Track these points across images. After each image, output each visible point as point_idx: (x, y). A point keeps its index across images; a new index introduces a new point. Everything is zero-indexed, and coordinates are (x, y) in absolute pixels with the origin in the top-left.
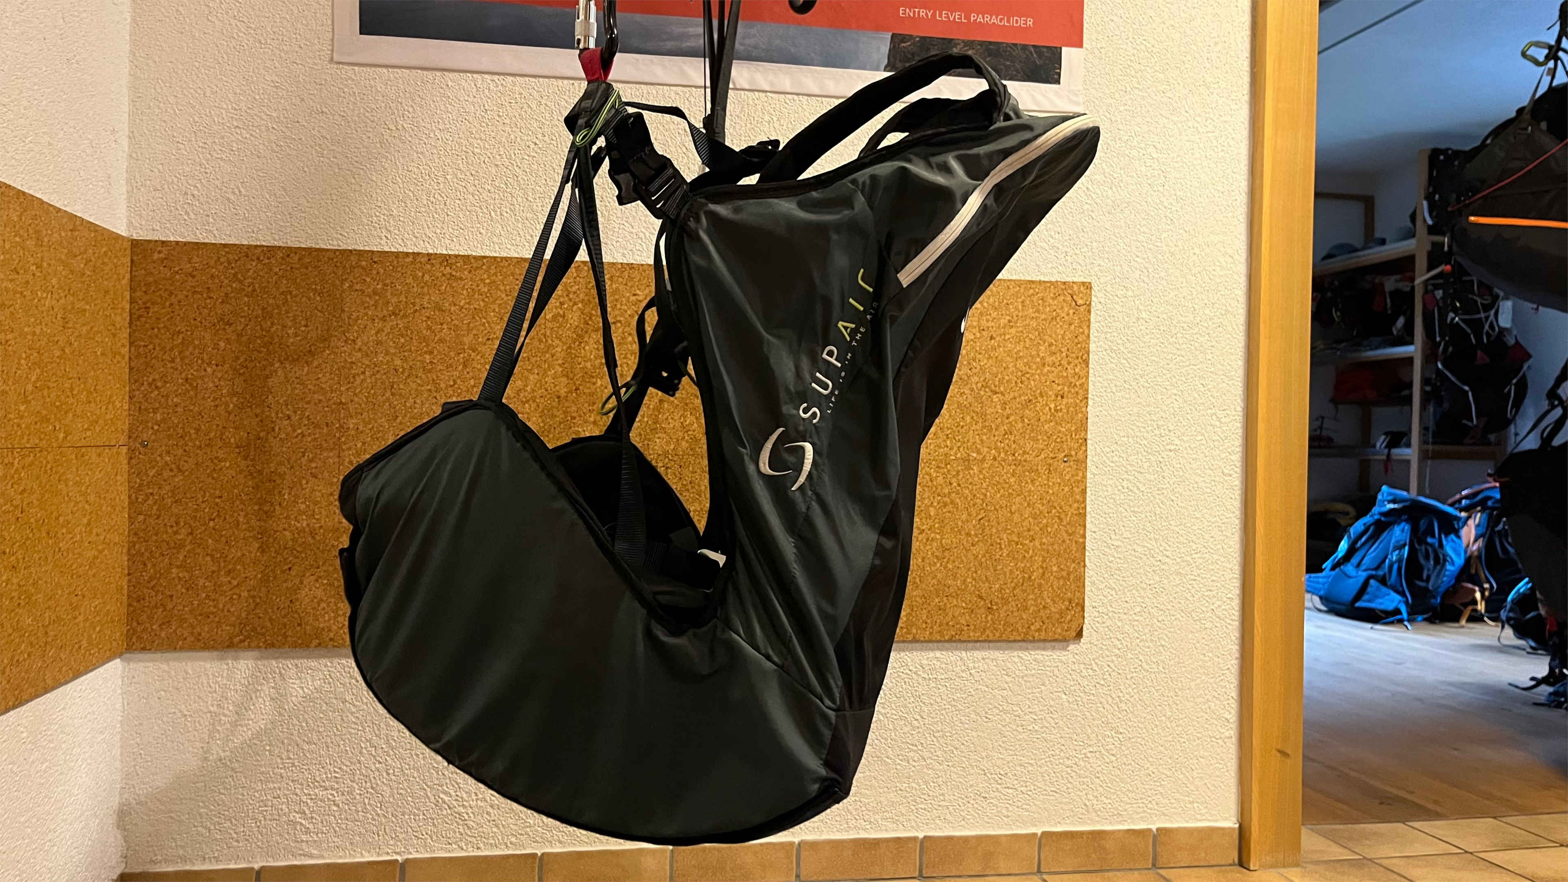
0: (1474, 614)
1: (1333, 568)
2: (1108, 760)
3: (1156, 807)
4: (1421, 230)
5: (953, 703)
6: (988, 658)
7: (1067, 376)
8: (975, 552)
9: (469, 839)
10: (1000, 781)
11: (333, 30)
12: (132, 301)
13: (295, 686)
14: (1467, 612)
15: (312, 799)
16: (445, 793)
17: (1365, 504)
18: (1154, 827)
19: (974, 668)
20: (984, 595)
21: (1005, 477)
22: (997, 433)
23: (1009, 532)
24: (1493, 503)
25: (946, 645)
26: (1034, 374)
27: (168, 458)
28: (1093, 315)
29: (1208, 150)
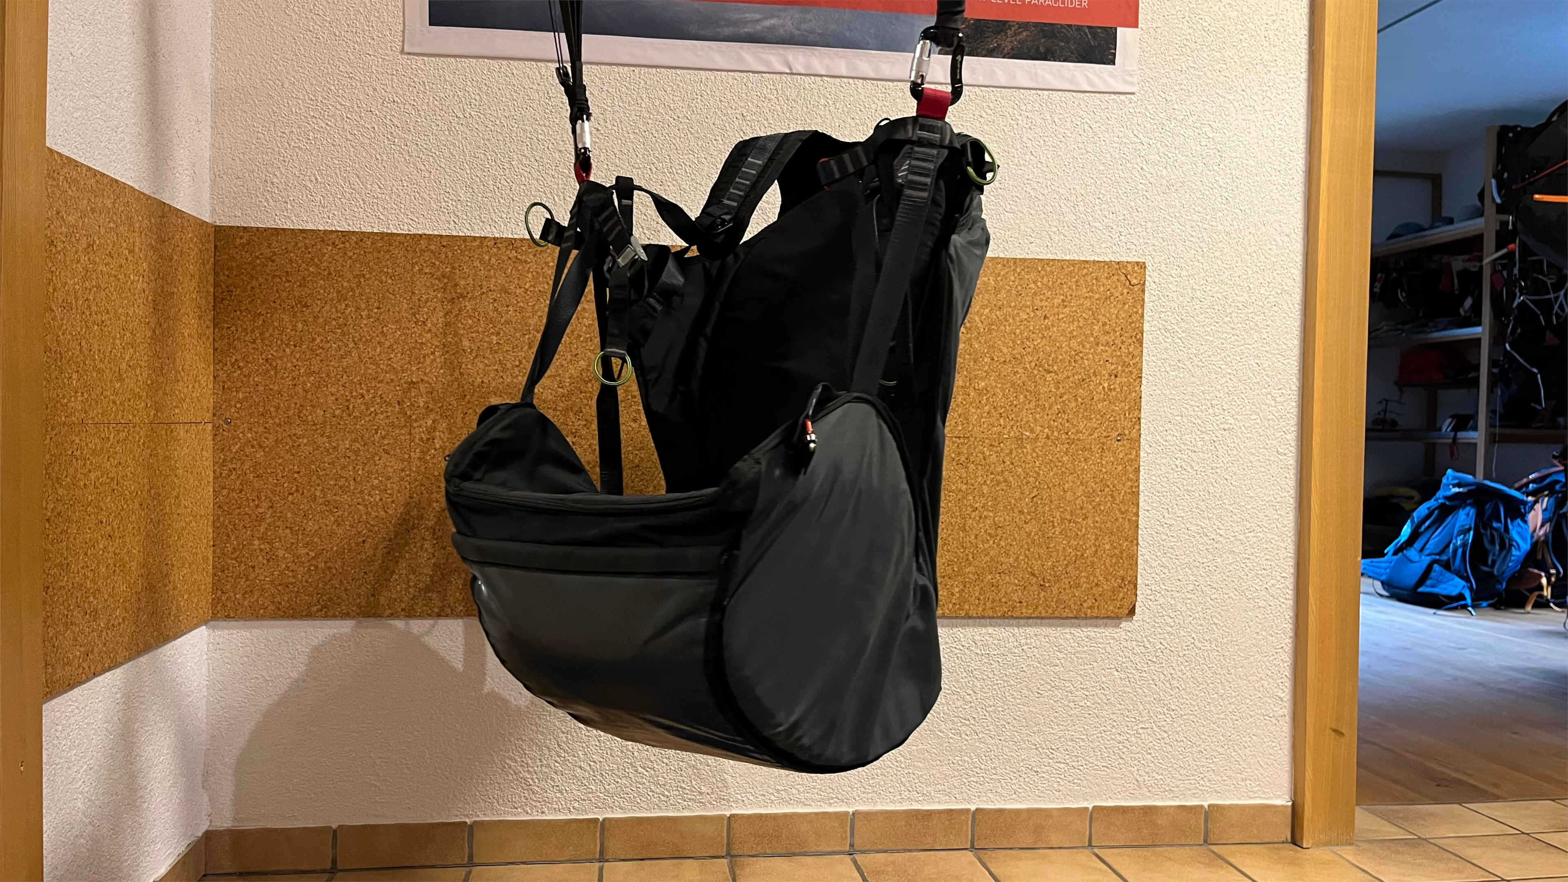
0: (1539, 600)
1: (1395, 553)
2: (1159, 737)
3: (1208, 784)
4: (1490, 209)
5: (1005, 678)
6: (1041, 634)
7: (1121, 356)
8: (1027, 530)
9: (534, 804)
10: (1051, 756)
11: (404, 21)
14: (1533, 598)
15: (384, 762)
17: (1429, 488)
18: (1206, 804)
19: (1027, 644)
20: (1036, 572)
21: (1058, 455)
22: (1051, 412)
23: (1061, 510)
24: (1561, 487)
25: (998, 621)
26: (1088, 354)
27: (250, 435)
28: (1147, 295)
29: (1265, 128)
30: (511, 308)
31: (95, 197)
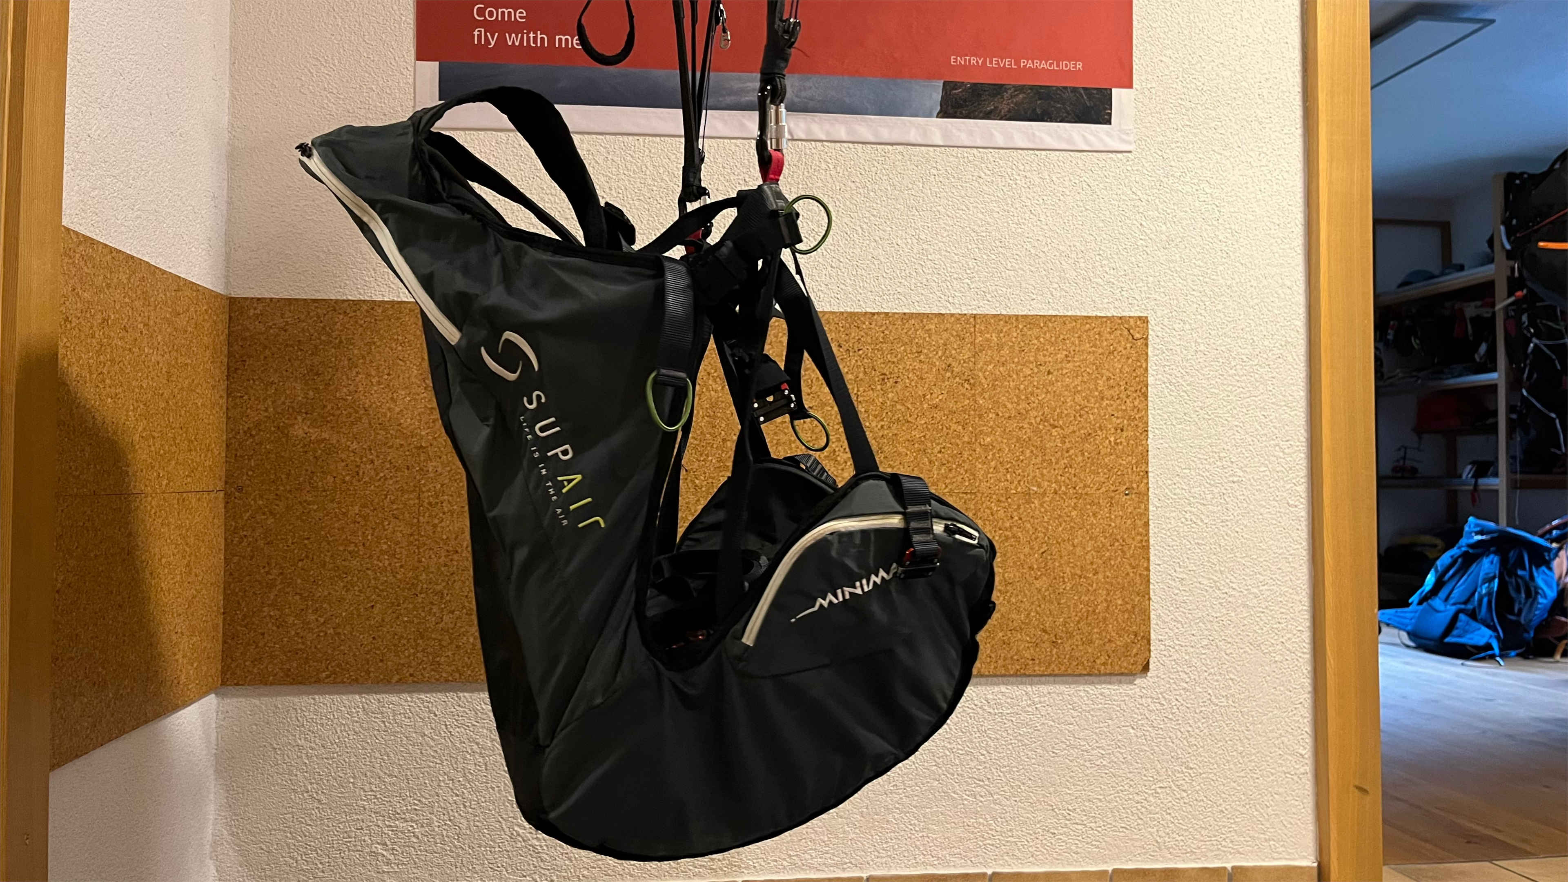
1: (1420, 603)
2: (1178, 796)
3: (1230, 845)
4: (1500, 256)
5: (1020, 738)
6: (1054, 692)
7: (1126, 410)
8: (1038, 586)
9: (543, 871)
10: (1068, 817)
11: (415, 97)
12: (230, 355)
13: (377, 720)
14: (1560, 647)
15: (392, 831)
17: (1452, 536)
18: (1229, 866)
19: (1040, 702)
20: (1048, 629)
21: (1066, 510)
22: (1057, 467)
23: (1071, 565)
25: (1011, 679)
26: (1092, 408)
27: (261, 502)
28: (1150, 349)
29: (1262, 183)
31: (111, 273)
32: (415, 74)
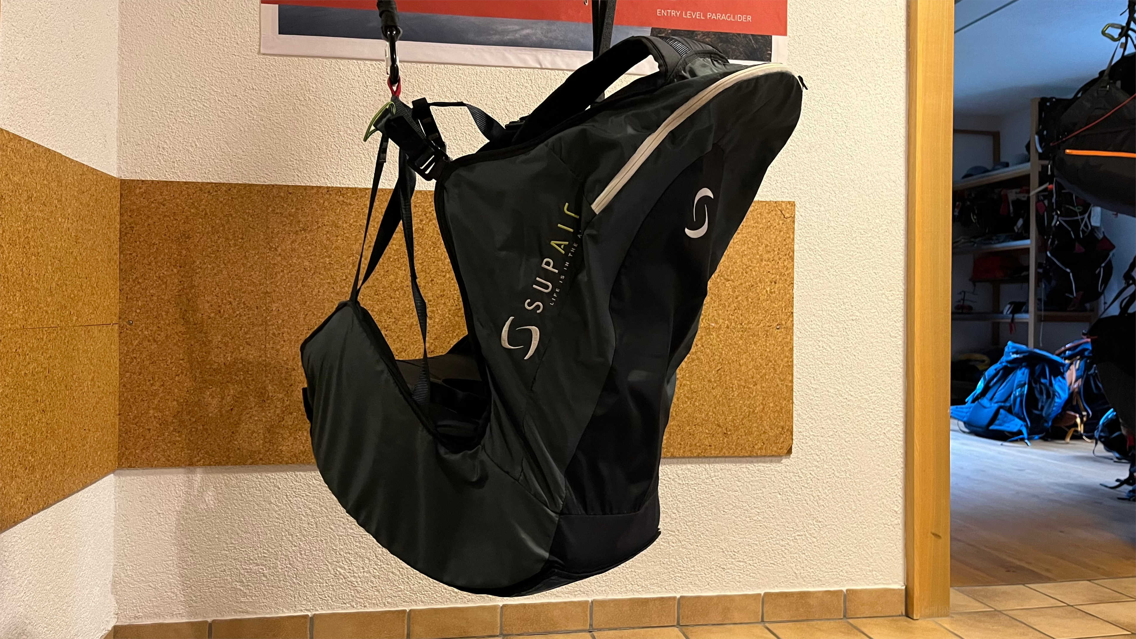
0: (1075, 434)
1: (973, 401)
2: (811, 541)
3: (846, 575)
4: (1034, 157)
5: (700, 501)
6: (725, 469)
7: (778, 268)
8: (714, 394)
9: (358, 600)
10: (734, 557)
11: (260, 31)
12: (121, 223)
13: (236, 492)
14: (1071, 433)
15: (248, 572)
16: (341, 567)
17: (996, 354)
18: (844, 589)
19: (715, 476)
20: (721, 424)
21: (735, 340)
22: (729, 309)
23: (738, 379)
24: (1089, 353)
25: (694, 460)
26: (754, 267)
27: (146, 333)
28: (796, 224)
29: (877, 107)
30: (339, 238)
31: (34, 162)
32: (260, 13)
